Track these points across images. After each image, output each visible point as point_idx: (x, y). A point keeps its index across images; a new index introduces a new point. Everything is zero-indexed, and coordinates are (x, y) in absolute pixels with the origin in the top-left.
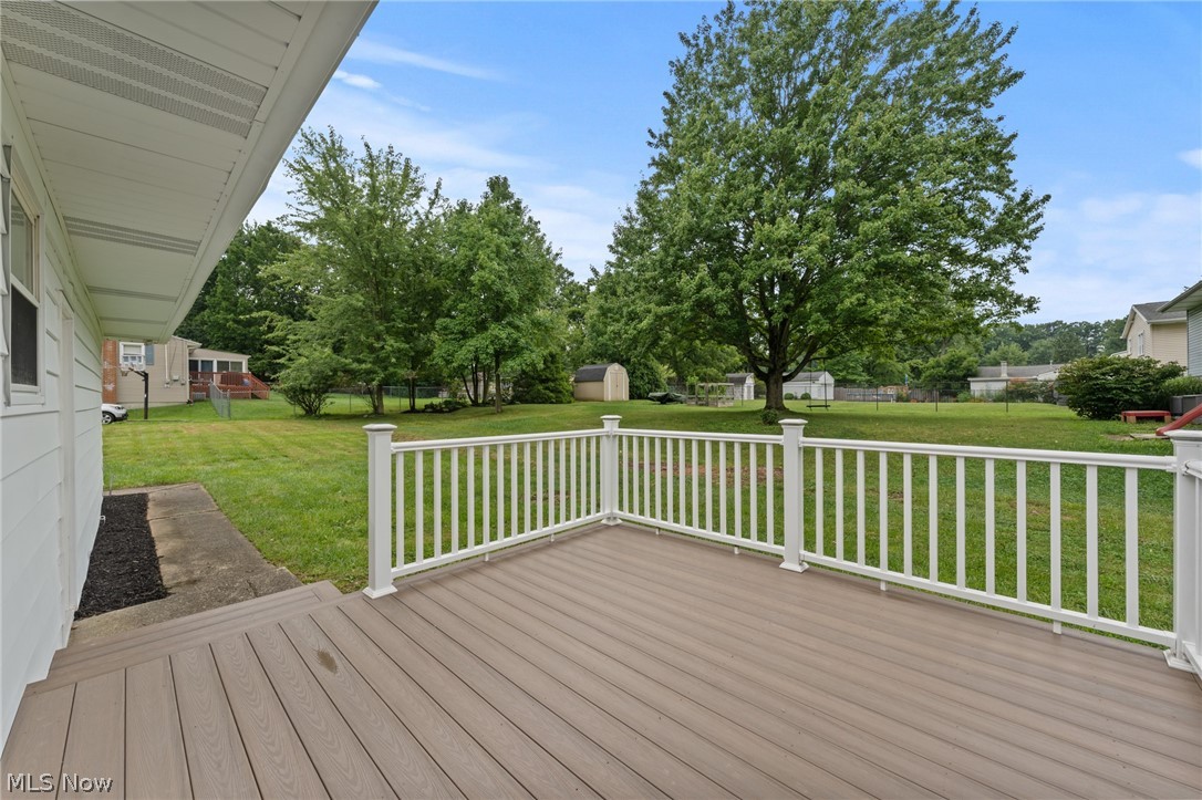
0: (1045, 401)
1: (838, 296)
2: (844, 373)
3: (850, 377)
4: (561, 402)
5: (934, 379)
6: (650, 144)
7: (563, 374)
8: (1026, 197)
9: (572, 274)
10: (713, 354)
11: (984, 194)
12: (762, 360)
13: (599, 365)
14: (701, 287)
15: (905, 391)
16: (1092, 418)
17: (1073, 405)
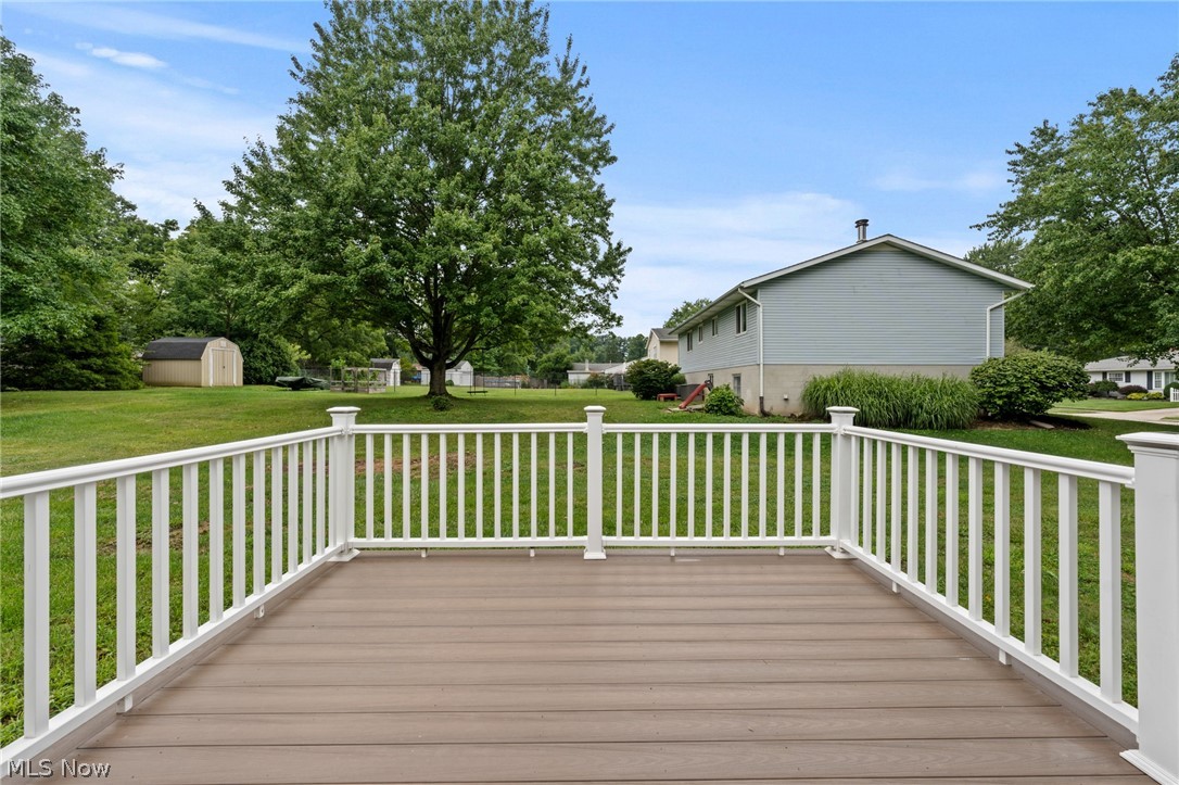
0: (609, 388)
1: (506, 294)
2: (481, 363)
3: (485, 367)
4: (119, 388)
5: (547, 370)
6: (293, 74)
7: (123, 347)
8: (619, 245)
9: (133, 208)
10: (356, 337)
11: (595, 237)
12: (425, 347)
13: (191, 338)
14: (372, 260)
15: (527, 380)
16: (643, 399)
17: (634, 391)
